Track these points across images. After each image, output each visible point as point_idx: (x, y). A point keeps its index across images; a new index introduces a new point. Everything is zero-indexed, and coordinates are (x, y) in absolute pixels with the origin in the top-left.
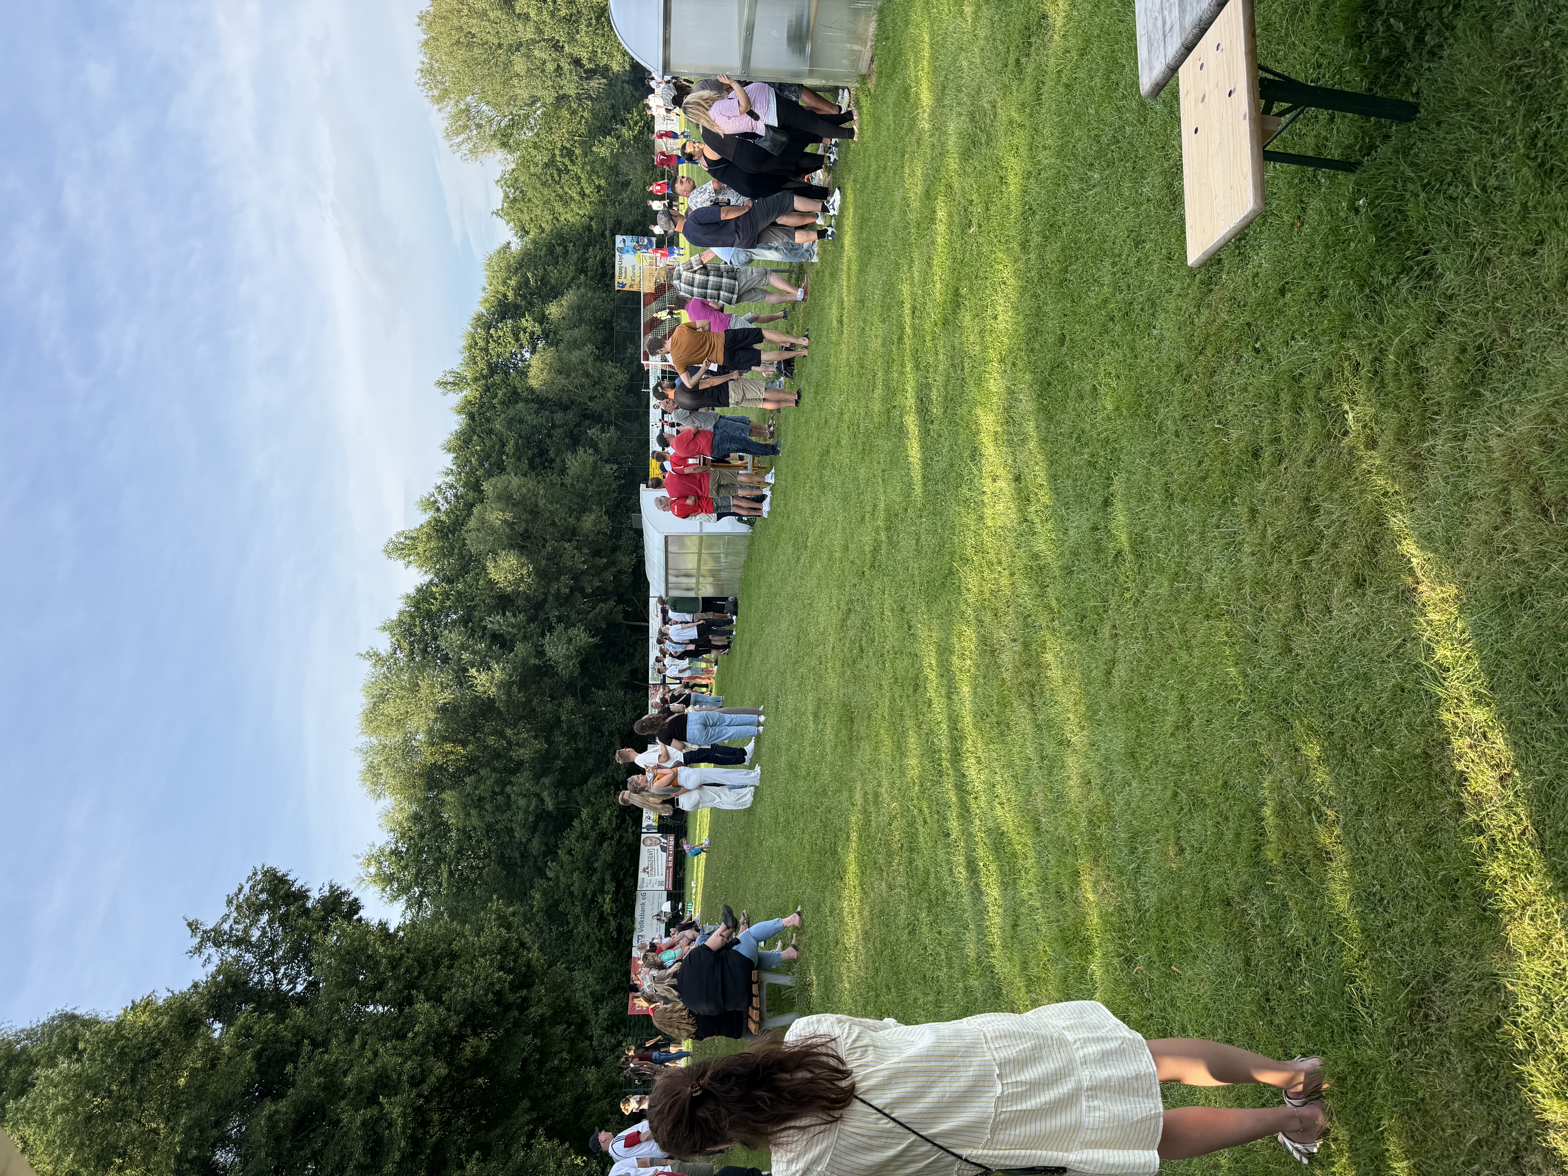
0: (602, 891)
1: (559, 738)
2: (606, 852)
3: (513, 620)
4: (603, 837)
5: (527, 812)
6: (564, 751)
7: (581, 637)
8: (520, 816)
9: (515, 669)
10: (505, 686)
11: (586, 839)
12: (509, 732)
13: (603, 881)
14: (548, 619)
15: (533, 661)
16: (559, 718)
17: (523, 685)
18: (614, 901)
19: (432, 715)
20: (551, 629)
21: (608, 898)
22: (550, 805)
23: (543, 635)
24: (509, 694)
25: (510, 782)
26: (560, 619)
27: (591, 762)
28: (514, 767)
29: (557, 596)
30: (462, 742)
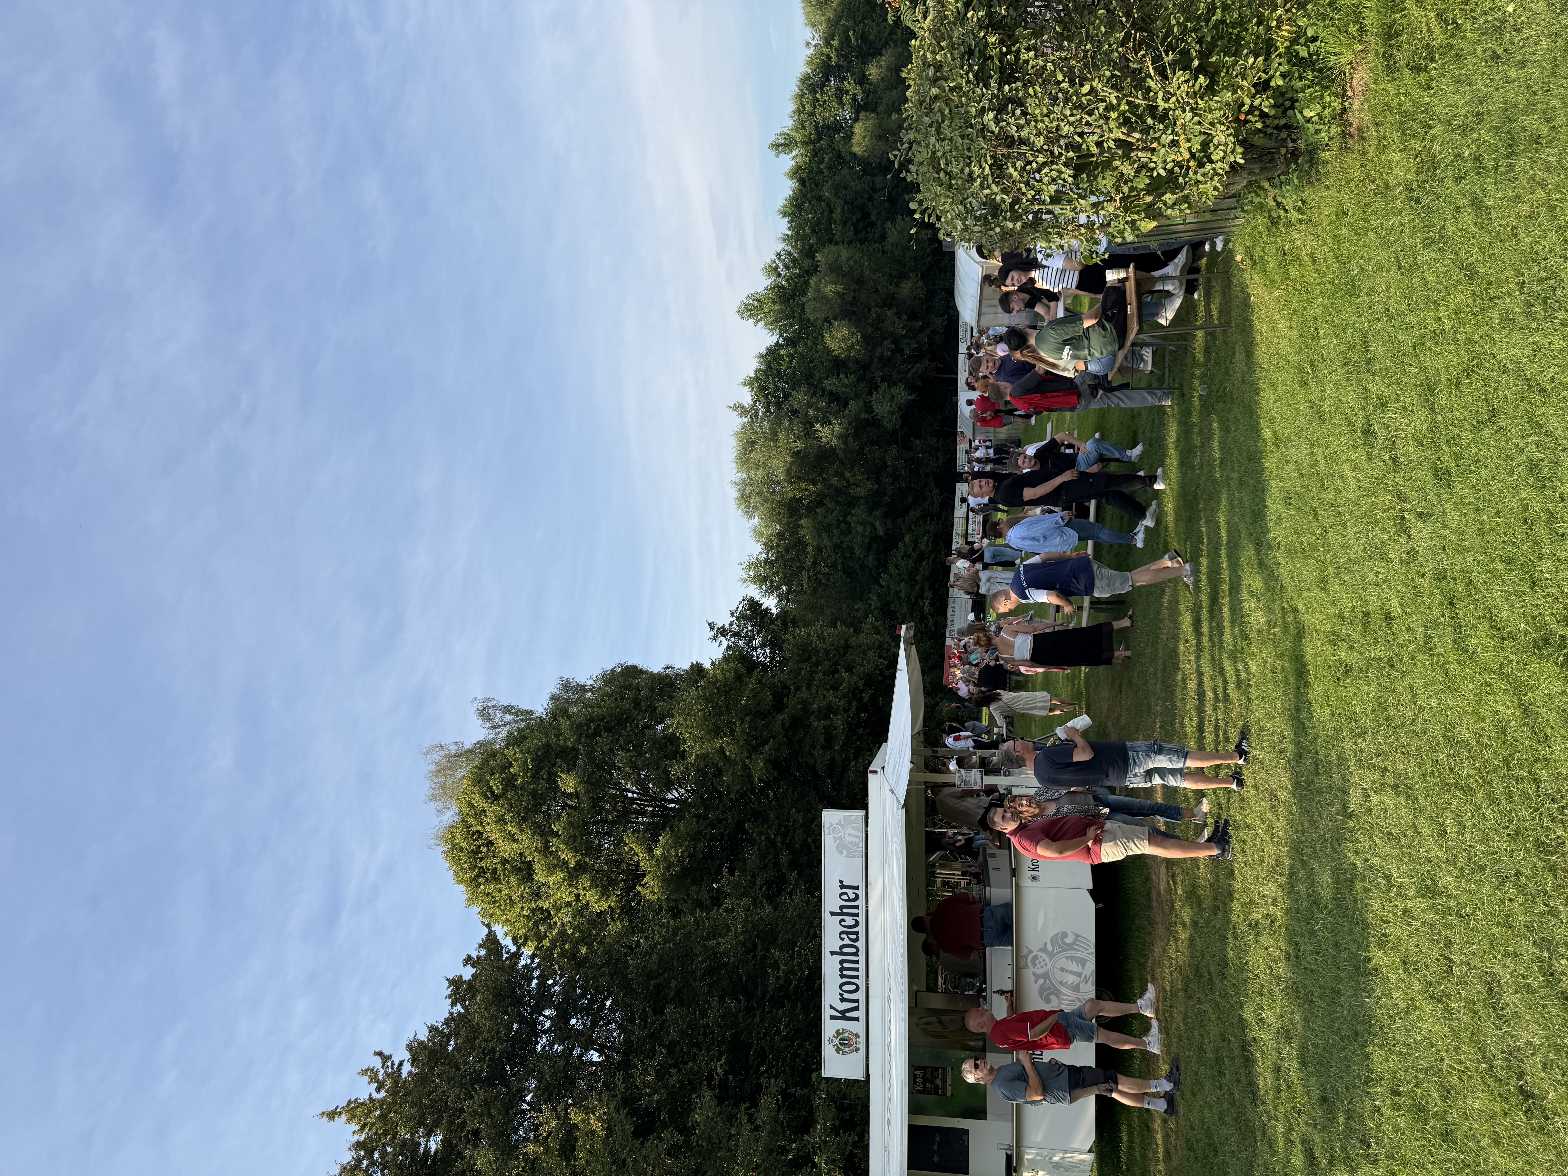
0: (923, 598)
1: (886, 479)
2: (925, 568)
3: (846, 381)
4: (921, 558)
5: (863, 536)
6: (890, 490)
7: (902, 395)
8: (859, 539)
9: (850, 423)
10: (842, 437)
11: (909, 557)
12: (847, 475)
13: (922, 590)
14: (873, 378)
15: (864, 416)
16: (885, 462)
17: (856, 436)
18: (931, 604)
19: (789, 459)
20: (877, 387)
21: (927, 602)
22: (881, 532)
23: (870, 394)
24: (846, 443)
25: (850, 513)
26: (883, 379)
27: (911, 498)
28: (852, 502)
29: (881, 358)
30: (814, 483)
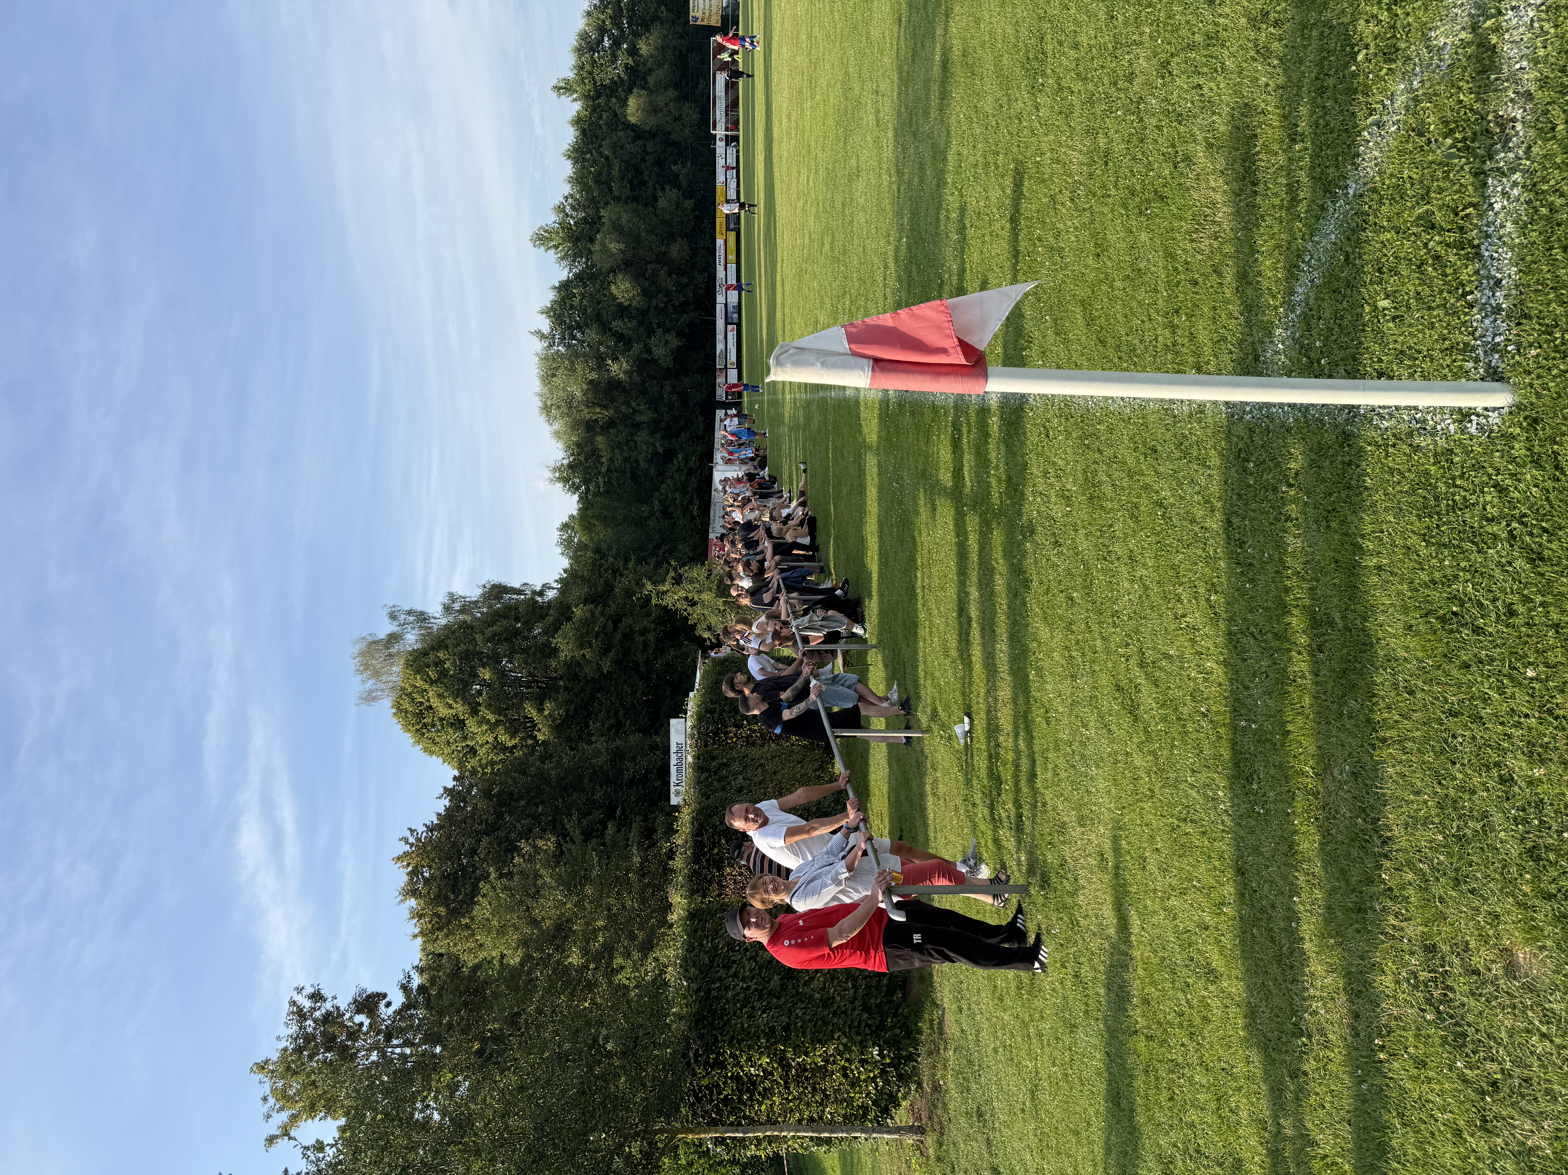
1: (664, 409)
2: (693, 482)
3: (629, 325)
4: (691, 472)
5: (646, 452)
6: (666, 417)
7: (675, 342)
8: (643, 455)
9: (634, 361)
10: (628, 372)
11: (682, 471)
12: (633, 404)
13: (692, 497)
14: (651, 324)
15: (645, 356)
16: (662, 395)
17: (640, 372)
19: (585, 387)
20: (654, 332)
21: (696, 508)
22: (660, 450)
23: (650, 338)
24: (630, 377)
25: (636, 434)
26: (659, 326)
27: (683, 423)
28: (638, 426)
29: (657, 308)
30: (606, 407)
